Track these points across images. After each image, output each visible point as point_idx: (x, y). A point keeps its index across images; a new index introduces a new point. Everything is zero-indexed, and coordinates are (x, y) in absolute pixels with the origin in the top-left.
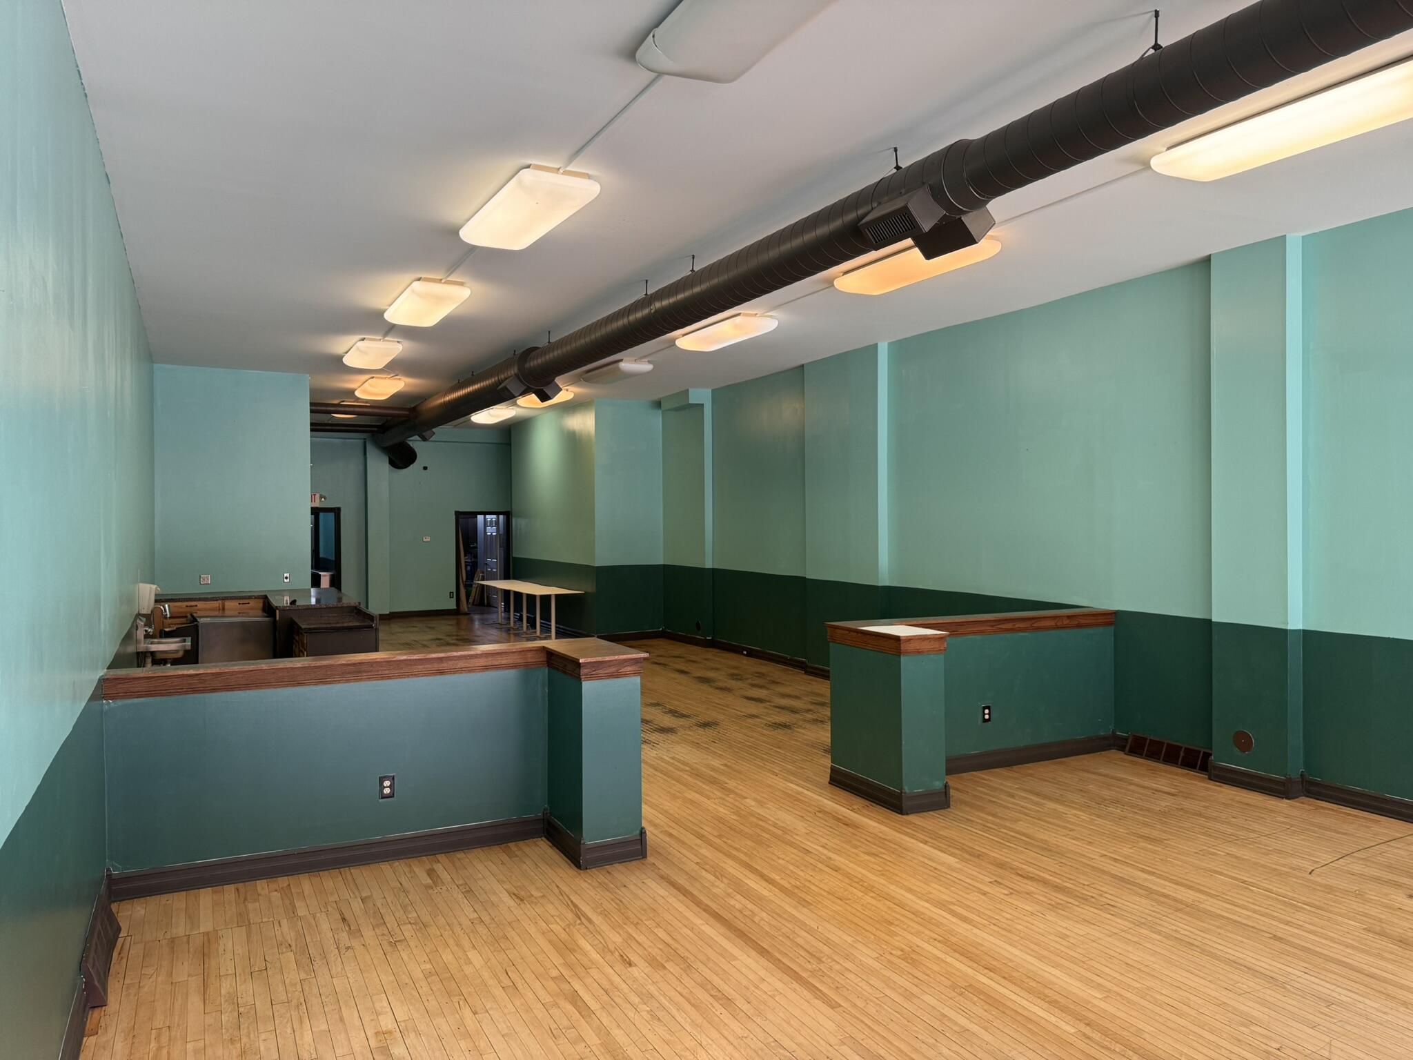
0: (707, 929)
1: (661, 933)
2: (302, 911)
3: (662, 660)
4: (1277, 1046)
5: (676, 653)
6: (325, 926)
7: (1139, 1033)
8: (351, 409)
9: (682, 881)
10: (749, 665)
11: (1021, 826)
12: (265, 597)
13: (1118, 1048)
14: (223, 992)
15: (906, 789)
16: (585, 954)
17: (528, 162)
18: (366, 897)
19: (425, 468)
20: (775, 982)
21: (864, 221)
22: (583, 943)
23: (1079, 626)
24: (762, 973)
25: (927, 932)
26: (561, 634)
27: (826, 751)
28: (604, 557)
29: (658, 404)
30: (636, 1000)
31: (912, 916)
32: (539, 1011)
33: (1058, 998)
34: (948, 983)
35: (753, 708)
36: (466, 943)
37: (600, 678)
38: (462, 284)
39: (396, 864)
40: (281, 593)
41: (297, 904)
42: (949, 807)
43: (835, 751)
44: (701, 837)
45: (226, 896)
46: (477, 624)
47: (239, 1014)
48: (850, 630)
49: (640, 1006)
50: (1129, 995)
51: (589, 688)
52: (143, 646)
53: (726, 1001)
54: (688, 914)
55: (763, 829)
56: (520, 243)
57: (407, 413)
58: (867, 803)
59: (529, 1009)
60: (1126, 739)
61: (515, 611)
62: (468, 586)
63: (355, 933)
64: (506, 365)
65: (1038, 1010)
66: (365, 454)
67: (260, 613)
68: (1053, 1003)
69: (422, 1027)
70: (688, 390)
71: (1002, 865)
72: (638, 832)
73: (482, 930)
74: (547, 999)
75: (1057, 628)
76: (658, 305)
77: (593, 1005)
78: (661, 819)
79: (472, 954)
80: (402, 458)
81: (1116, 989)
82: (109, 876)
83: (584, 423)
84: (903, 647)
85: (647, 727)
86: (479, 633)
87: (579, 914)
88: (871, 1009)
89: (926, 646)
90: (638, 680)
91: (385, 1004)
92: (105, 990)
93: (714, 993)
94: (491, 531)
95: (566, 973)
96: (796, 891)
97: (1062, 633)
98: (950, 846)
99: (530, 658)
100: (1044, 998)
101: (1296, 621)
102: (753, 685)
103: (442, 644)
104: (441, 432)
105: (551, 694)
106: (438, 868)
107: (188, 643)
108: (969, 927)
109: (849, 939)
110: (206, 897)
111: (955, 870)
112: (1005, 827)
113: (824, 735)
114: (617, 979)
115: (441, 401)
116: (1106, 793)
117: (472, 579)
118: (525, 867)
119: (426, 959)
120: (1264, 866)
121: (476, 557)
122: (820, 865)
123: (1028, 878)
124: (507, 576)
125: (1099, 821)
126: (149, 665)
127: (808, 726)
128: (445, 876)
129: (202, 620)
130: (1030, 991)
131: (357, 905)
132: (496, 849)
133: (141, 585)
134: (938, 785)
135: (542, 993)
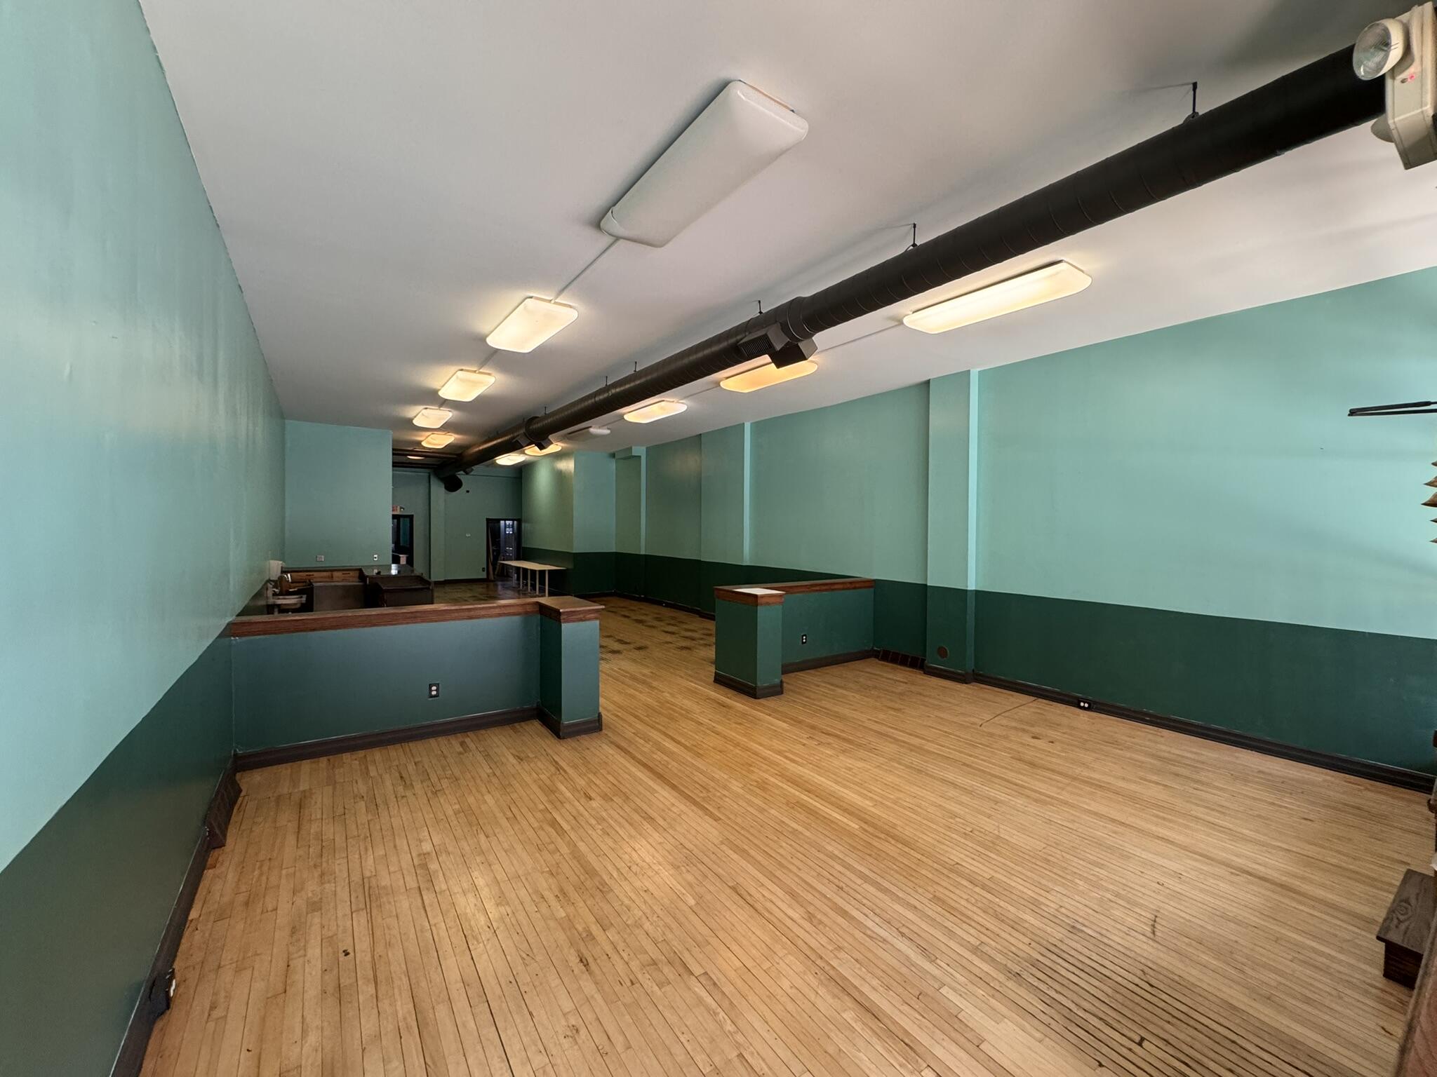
0: (639, 774)
1: (611, 778)
2: (373, 773)
3: (614, 610)
4: (970, 830)
5: (622, 605)
6: (388, 783)
7: (894, 826)
8: (420, 453)
9: (623, 744)
10: (666, 612)
11: (824, 703)
12: (360, 571)
13: (882, 836)
14: (312, 831)
15: (759, 684)
16: (561, 793)
17: (531, 295)
18: (418, 762)
19: (468, 492)
20: (681, 806)
21: (742, 342)
22: (562, 788)
23: (855, 588)
24: (673, 800)
25: (772, 770)
26: (551, 594)
27: (712, 663)
28: (579, 547)
29: (613, 455)
30: (593, 822)
31: (762, 760)
32: (530, 833)
33: (849, 807)
34: (784, 801)
35: (669, 638)
36: (484, 790)
37: (574, 621)
38: (489, 374)
39: (440, 739)
40: (372, 567)
41: (370, 768)
42: (782, 693)
43: (717, 663)
44: (636, 717)
45: (320, 765)
46: (500, 587)
47: (322, 847)
48: (728, 591)
49: (596, 826)
50: (887, 803)
51: (566, 628)
52: (271, 601)
53: (650, 819)
54: (628, 765)
55: (674, 711)
56: (527, 349)
57: (455, 456)
58: (736, 693)
59: (523, 832)
60: (879, 652)
61: (523, 580)
62: (494, 564)
63: (408, 786)
64: (518, 427)
65: (836, 815)
66: (430, 482)
67: (357, 580)
68: (845, 810)
69: (450, 849)
70: (631, 448)
71: (813, 727)
72: (597, 715)
73: (494, 780)
74: (536, 825)
75: (843, 589)
76: (613, 391)
77: (566, 826)
78: (611, 707)
79: (488, 798)
80: (453, 485)
81: (880, 800)
82: (235, 755)
83: (568, 465)
84: (760, 601)
85: (603, 649)
86: (501, 593)
87: (559, 768)
88: (739, 820)
89: (772, 600)
90: (597, 622)
91: (427, 834)
92: (225, 836)
93: (644, 815)
94: (509, 531)
95: (549, 807)
96: (694, 748)
97: (847, 592)
98: (784, 717)
99: (529, 608)
100: (839, 807)
101: (972, 586)
102: (669, 624)
103: (478, 599)
104: (478, 469)
105: (542, 632)
106: (468, 740)
107: (304, 599)
108: (796, 766)
109: (726, 777)
110: (306, 765)
111: (787, 731)
112: (815, 705)
113: (711, 653)
114: (581, 809)
115: (477, 449)
116: (869, 683)
117: (498, 560)
118: (524, 738)
119: (456, 801)
120: (955, 723)
121: (500, 547)
122: (708, 732)
123: (829, 734)
124: (518, 558)
125: (866, 699)
126: (276, 613)
127: (701, 648)
128: (472, 746)
129: (315, 584)
130: (832, 804)
131: (411, 767)
132: (507, 728)
133: (272, 562)
134: (777, 681)
135: (532, 820)
